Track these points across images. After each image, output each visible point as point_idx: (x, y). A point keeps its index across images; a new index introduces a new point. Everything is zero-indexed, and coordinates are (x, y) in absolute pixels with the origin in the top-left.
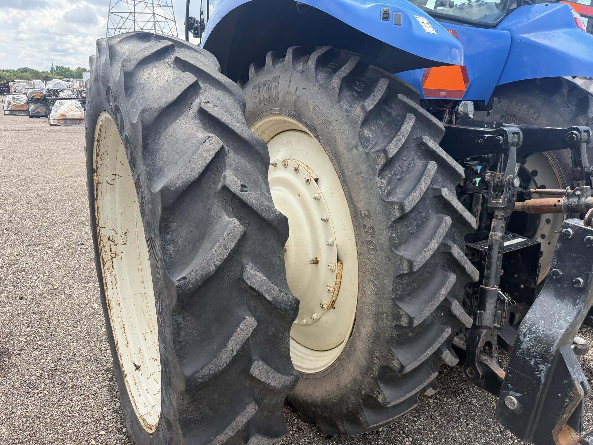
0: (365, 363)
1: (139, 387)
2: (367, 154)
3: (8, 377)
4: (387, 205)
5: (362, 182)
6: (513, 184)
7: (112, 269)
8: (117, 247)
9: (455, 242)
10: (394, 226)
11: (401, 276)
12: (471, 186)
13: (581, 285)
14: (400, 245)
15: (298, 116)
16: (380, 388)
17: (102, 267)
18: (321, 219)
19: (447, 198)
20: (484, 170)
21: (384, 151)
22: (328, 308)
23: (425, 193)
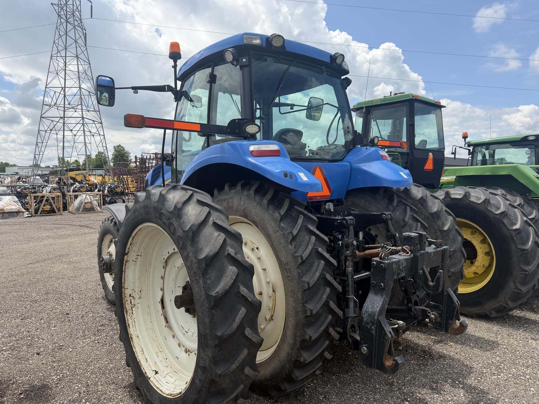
0: (292, 342)
1: (160, 382)
2: (284, 234)
3: (56, 399)
4: (295, 257)
5: (282, 247)
6: (353, 243)
7: (132, 315)
8: (135, 300)
9: (328, 273)
10: (299, 267)
11: (305, 291)
12: (337, 246)
13: (383, 287)
14: (303, 276)
15: (246, 216)
16: (301, 353)
17: (125, 314)
18: (262, 269)
19: (321, 252)
20: (343, 237)
21: (291, 233)
22: (270, 321)
23: (311, 251)
